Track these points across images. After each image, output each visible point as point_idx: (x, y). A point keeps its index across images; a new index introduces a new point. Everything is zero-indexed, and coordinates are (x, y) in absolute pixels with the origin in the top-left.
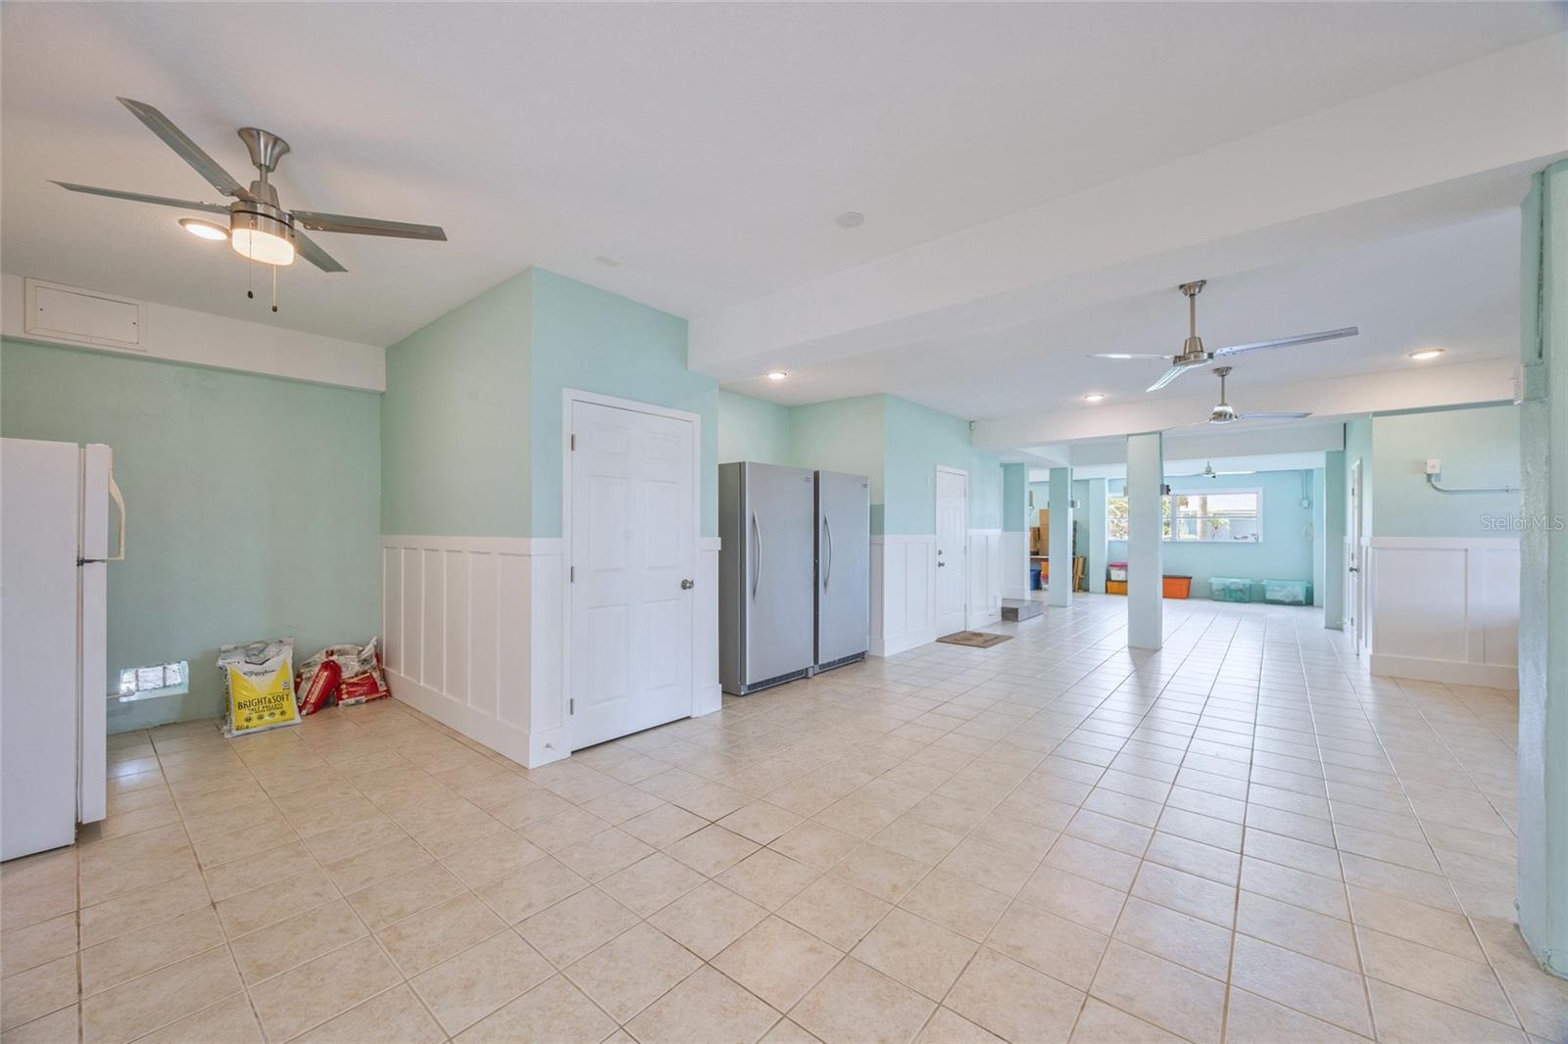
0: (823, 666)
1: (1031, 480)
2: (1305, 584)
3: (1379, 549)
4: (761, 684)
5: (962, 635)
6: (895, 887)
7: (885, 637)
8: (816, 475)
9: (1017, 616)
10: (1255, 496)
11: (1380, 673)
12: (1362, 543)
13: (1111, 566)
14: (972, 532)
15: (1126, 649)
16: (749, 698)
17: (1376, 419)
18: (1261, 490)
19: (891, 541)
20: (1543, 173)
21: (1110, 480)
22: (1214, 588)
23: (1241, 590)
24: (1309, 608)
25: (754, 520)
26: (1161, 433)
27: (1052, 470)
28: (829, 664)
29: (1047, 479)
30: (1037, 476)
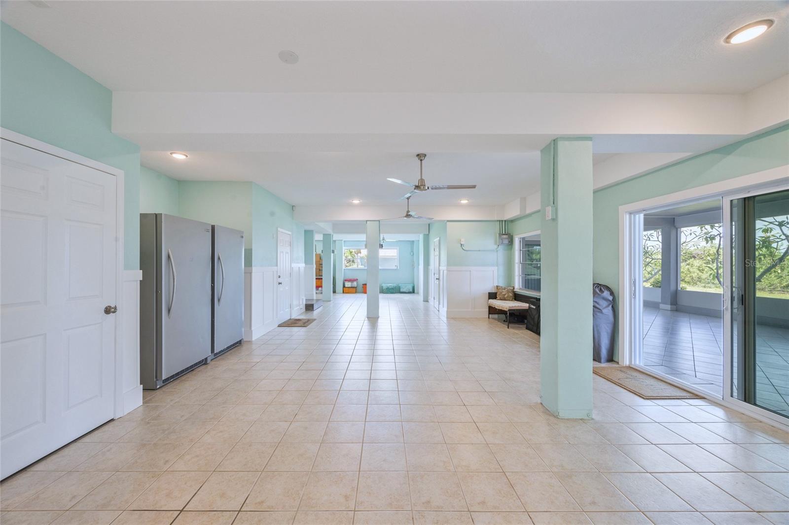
0: (216, 354)
1: (316, 239)
2: (412, 285)
3: (449, 271)
4: (172, 377)
5: (291, 321)
6: (347, 497)
7: (253, 329)
8: (213, 227)
9: (313, 308)
10: (396, 250)
11: (451, 317)
12: (440, 269)
13: (346, 280)
14: (294, 265)
15: (366, 319)
16: (164, 389)
17: (448, 223)
18: (398, 248)
19: (256, 271)
20: (554, 140)
21: (344, 241)
22: (384, 288)
23: (393, 289)
24: (413, 294)
25: (169, 257)
26: (379, 221)
27: (324, 235)
28: (220, 352)
29: (322, 239)
30: (318, 237)
